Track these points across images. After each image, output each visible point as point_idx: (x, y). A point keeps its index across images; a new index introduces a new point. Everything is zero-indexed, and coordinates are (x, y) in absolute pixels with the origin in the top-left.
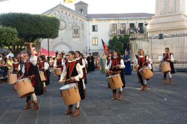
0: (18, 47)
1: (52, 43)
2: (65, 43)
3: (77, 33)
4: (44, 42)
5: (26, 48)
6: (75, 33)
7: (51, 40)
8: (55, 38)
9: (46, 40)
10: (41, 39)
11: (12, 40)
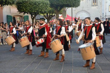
0: (50, 14)
1: (75, 11)
2: (85, 11)
3: (96, 2)
4: (69, 10)
5: (56, 15)
6: (94, 2)
7: (74, 9)
8: (77, 7)
9: (71, 8)
10: (67, 8)
11: (46, 9)
